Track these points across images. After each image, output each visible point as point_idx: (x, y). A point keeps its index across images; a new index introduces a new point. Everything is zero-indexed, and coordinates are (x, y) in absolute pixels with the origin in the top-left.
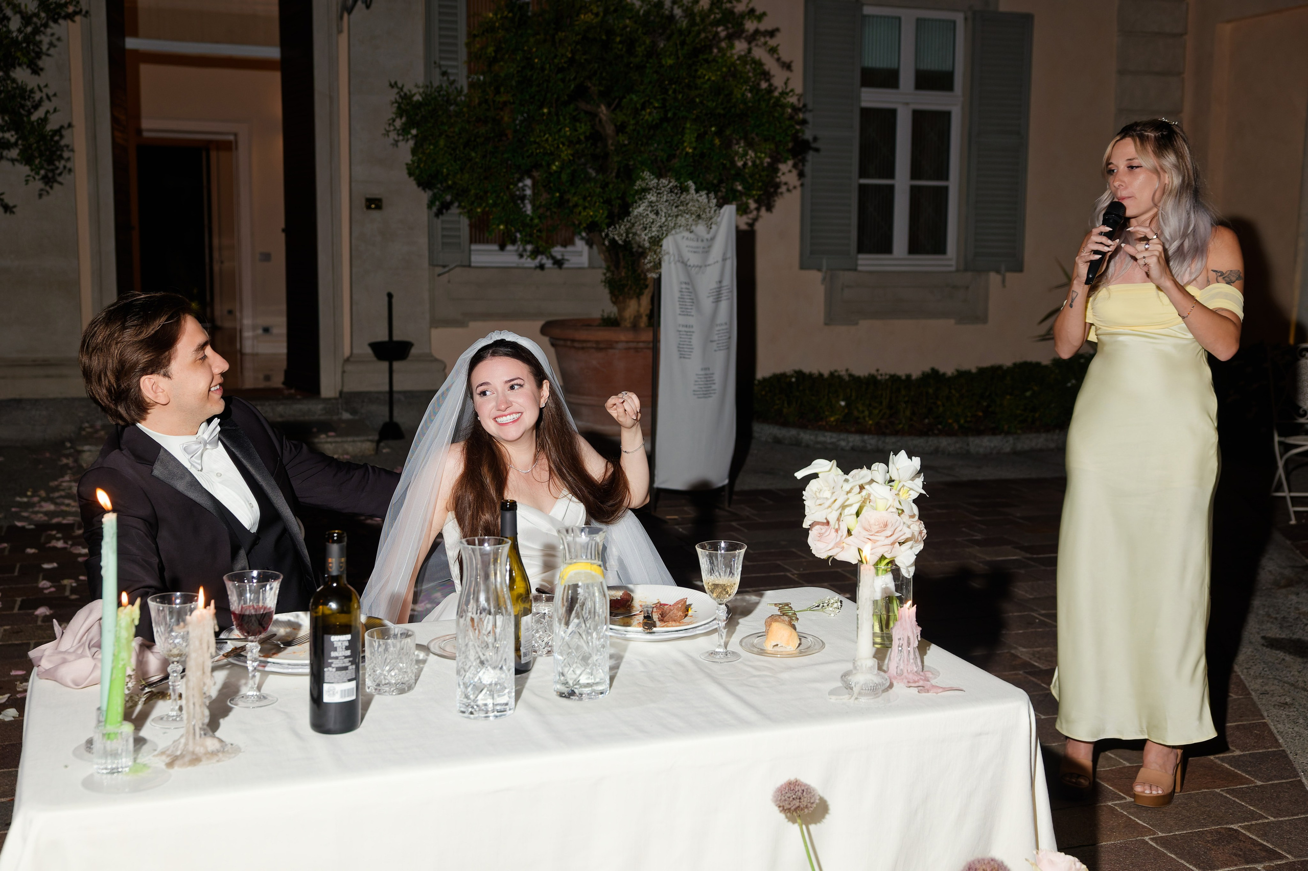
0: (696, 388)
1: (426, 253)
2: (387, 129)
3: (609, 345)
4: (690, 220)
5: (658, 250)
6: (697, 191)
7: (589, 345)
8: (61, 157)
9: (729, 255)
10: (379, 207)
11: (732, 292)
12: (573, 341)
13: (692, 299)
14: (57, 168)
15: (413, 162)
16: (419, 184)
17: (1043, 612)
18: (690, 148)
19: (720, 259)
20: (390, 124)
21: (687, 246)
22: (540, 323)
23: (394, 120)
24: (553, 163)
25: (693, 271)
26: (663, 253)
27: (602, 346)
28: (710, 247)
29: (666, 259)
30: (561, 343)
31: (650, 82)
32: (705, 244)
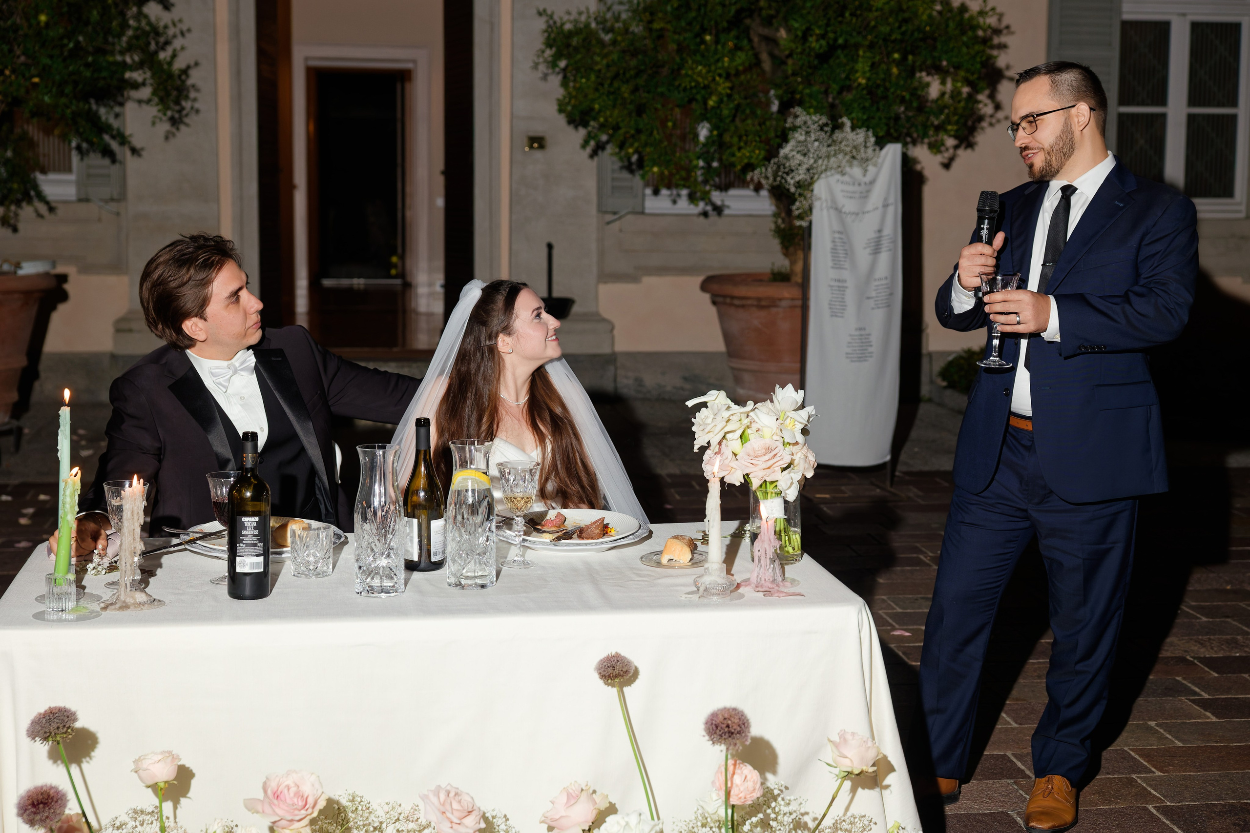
0: (849, 350)
1: (594, 198)
2: (536, 61)
3: (772, 303)
4: (844, 161)
5: (809, 195)
6: (853, 128)
7: (749, 302)
8: (187, 98)
9: (891, 200)
10: (542, 147)
11: (894, 242)
12: (733, 297)
13: (846, 250)
14: (183, 109)
15: (565, 97)
16: (570, 122)
17: (1194, 604)
18: (863, 78)
19: (880, 204)
20: (538, 56)
21: (842, 191)
22: (700, 279)
23: (543, 52)
24: (710, 97)
25: (849, 219)
26: (813, 198)
27: (763, 303)
28: (868, 191)
29: (817, 205)
30: (723, 301)
32: (863, 188)
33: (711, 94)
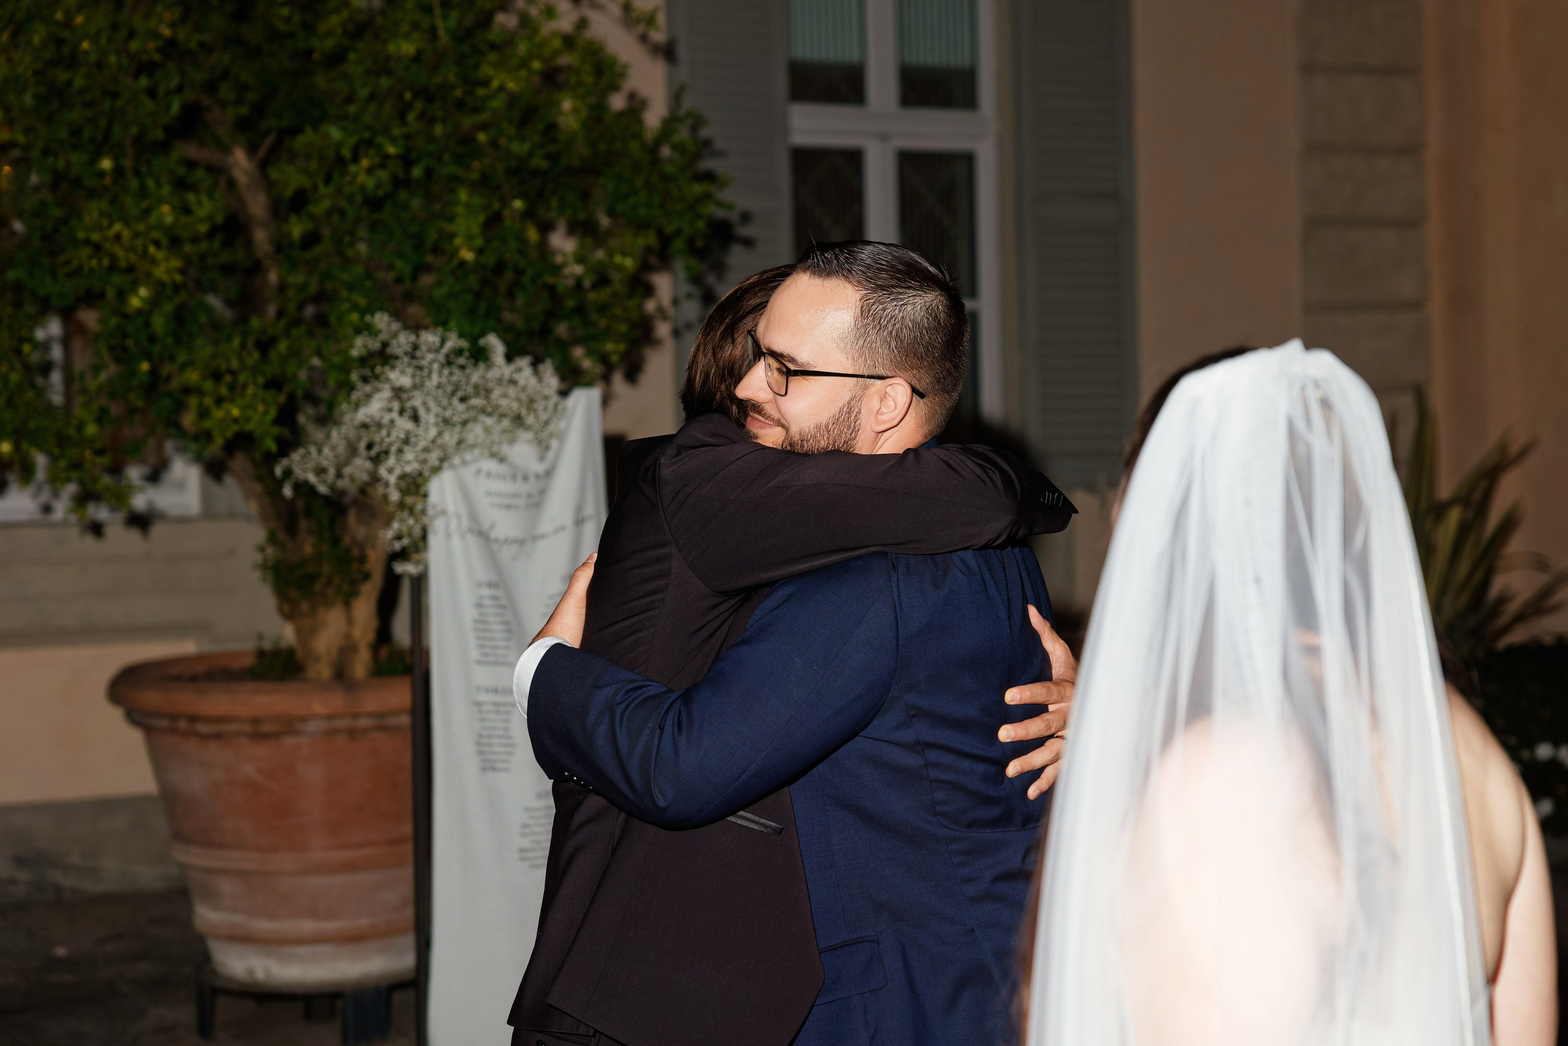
0: (526, 843)
3: (289, 725)
4: (497, 429)
5: (419, 507)
6: (509, 358)
7: (232, 727)
12: (193, 719)
13: (507, 623)
18: (471, 249)
21: (489, 493)
24: (134, 288)
25: (506, 554)
26: (430, 512)
27: (266, 728)
28: (543, 492)
29: (437, 527)
30: (164, 723)
31: (372, 97)
32: (532, 486)
33: (134, 286)
